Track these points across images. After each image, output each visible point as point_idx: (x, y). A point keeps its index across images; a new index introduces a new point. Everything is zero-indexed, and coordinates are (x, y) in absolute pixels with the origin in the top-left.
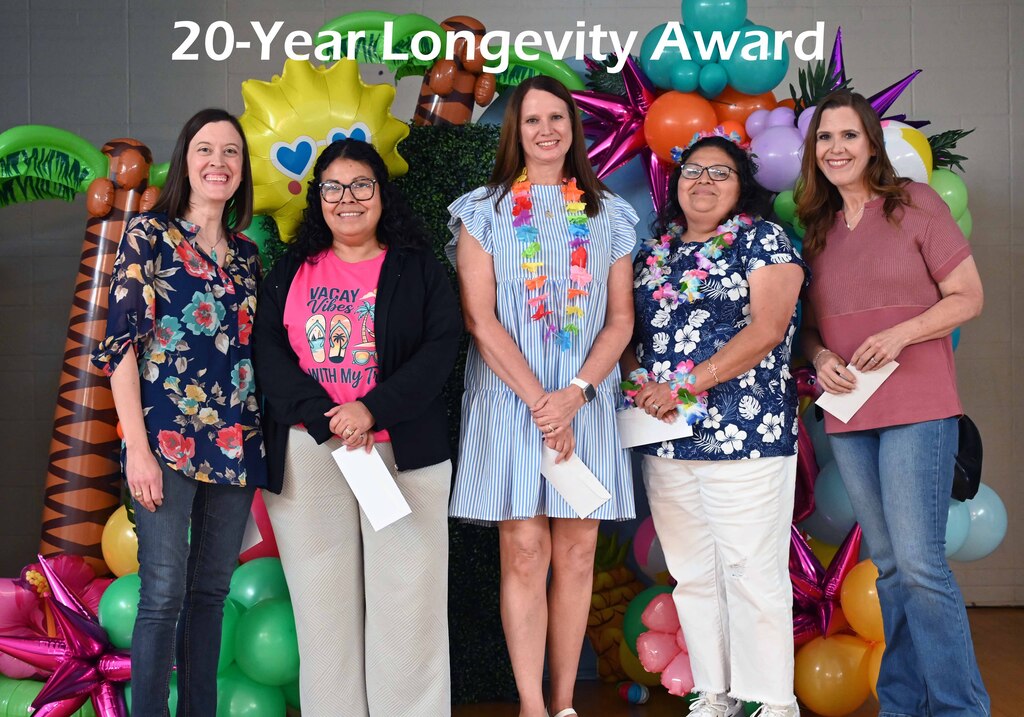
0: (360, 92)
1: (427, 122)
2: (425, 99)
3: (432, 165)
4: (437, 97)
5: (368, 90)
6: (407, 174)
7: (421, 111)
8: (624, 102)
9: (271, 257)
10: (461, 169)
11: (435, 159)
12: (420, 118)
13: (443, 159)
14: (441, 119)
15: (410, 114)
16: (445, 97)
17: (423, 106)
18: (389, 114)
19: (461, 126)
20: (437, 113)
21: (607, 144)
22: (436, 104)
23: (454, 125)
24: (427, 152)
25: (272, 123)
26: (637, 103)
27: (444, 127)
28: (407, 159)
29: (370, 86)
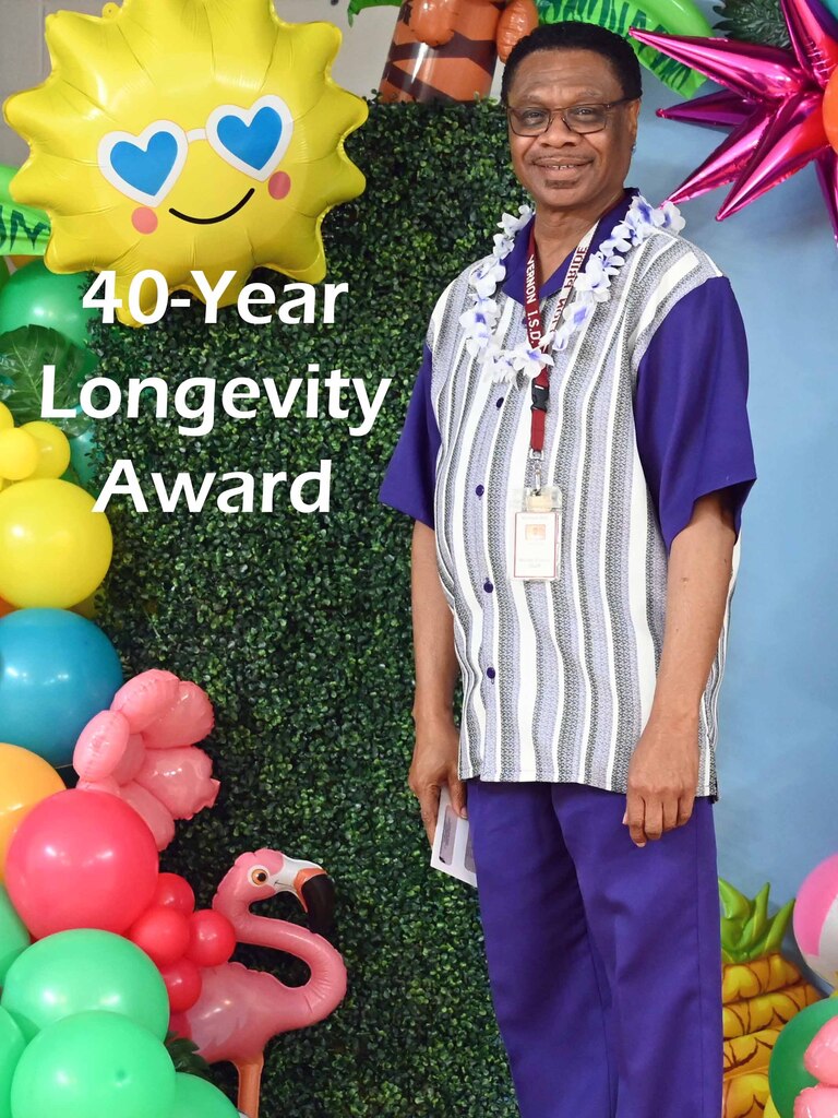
0: (272, 36)
1: (404, 96)
2: (401, 51)
3: (413, 180)
4: (424, 48)
5: (289, 33)
6: (365, 195)
7: (394, 75)
8: (785, 59)
9: (101, 353)
10: (470, 187)
11: (419, 167)
12: (391, 87)
13: (434, 168)
14: (431, 89)
15: (372, 79)
16: (441, 48)
17: (398, 64)
18: (329, 80)
19: (470, 104)
20: (426, 79)
21: (752, 141)
22: (422, 64)
23: (457, 103)
24: (403, 153)
25: (102, 95)
26: (809, 62)
27: (436, 104)
28: (363, 167)
29: (293, 26)
